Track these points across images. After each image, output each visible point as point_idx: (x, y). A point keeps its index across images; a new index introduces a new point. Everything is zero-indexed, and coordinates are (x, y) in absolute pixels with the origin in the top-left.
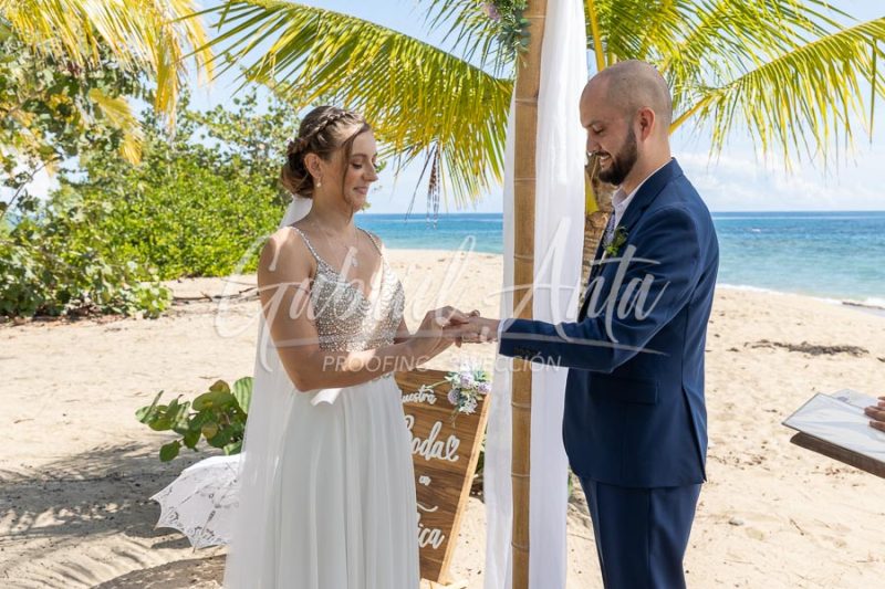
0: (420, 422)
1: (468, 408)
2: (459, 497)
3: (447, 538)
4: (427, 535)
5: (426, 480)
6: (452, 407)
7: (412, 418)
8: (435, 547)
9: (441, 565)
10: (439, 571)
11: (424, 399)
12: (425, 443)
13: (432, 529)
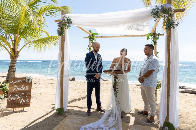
0: (18, 85)
1: (29, 82)
3: (30, 100)
4: (26, 101)
5: (23, 93)
6: (26, 82)
8: (28, 102)
9: (30, 104)
11: (19, 82)
12: (21, 88)
13: (26, 100)
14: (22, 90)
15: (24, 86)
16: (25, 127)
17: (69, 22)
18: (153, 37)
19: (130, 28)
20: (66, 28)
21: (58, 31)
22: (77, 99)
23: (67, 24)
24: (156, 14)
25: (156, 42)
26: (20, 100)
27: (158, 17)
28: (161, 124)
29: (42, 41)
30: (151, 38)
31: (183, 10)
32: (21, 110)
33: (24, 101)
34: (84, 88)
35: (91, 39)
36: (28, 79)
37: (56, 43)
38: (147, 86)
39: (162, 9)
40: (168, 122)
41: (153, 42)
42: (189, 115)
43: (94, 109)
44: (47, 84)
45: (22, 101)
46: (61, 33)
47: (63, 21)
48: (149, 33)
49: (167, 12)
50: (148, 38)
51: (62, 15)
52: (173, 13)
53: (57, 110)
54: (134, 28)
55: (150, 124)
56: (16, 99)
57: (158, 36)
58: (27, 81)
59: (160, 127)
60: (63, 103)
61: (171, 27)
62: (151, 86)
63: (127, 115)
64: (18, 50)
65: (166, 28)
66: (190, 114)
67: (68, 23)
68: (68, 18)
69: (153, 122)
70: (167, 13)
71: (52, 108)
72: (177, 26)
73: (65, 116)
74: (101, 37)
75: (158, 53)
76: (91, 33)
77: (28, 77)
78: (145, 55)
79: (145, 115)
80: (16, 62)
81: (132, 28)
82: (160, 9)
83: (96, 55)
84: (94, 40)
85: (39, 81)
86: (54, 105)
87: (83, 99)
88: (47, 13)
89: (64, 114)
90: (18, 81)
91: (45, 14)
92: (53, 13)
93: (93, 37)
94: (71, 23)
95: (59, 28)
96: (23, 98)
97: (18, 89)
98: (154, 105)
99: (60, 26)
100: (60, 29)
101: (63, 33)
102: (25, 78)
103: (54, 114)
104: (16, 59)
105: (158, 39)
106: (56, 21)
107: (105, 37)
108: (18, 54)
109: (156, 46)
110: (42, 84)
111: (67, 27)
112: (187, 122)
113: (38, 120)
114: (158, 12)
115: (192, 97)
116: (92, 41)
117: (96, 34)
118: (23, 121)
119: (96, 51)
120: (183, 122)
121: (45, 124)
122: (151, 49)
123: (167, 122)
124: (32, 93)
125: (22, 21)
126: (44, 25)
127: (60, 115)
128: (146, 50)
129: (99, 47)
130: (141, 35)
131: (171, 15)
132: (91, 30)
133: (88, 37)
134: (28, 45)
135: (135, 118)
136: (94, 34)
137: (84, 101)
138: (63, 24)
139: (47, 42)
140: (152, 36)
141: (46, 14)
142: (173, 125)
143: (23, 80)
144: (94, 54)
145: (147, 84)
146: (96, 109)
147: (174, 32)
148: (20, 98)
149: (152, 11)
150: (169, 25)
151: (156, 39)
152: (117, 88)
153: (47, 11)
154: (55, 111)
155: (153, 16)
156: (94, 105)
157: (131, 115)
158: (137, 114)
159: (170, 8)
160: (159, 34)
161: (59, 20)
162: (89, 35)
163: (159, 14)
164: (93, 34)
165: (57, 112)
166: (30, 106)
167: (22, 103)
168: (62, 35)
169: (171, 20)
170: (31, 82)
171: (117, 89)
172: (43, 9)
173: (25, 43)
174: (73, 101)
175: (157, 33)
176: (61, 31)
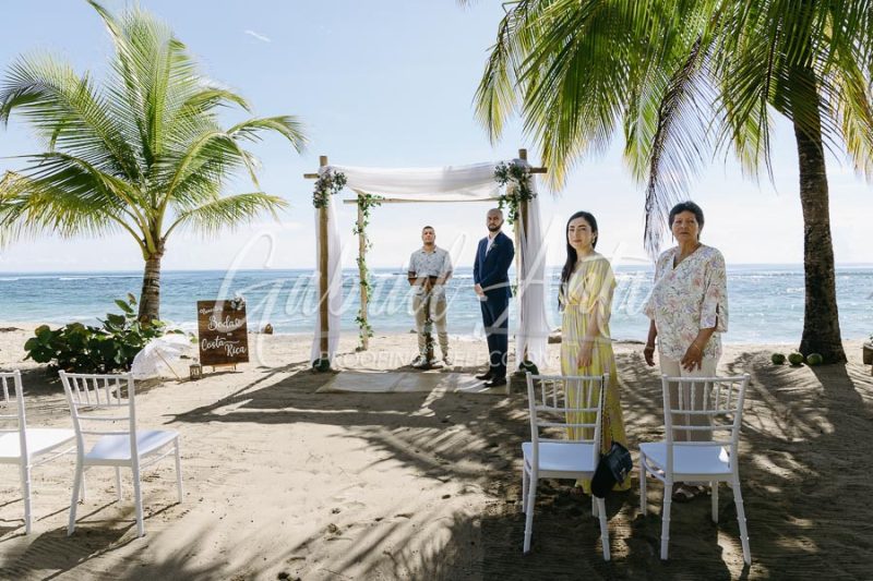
1: (240, 309)
2: (246, 336)
3: (247, 349)
4: (238, 350)
5: (230, 334)
8: (243, 352)
9: (248, 357)
13: (240, 348)
14: (228, 327)
15: (231, 320)
17: (341, 180)
20: (331, 194)
21: (314, 199)
23: (335, 185)
24: (502, 175)
26: (227, 349)
27: (505, 181)
28: (517, 367)
30: (506, 205)
31: (544, 170)
32: (228, 370)
33: (235, 351)
35: (365, 205)
36: (238, 303)
39: (510, 168)
40: (527, 360)
41: (511, 215)
46: (321, 202)
47: (327, 179)
48: (502, 195)
49: (519, 173)
51: (322, 165)
53: (315, 363)
56: (218, 347)
58: (233, 306)
61: (528, 198)
64: (161, 234)
67: (338, 183)
68: (340, 174)
70: (519, 175)
72: (535, 197)
77: (236, 298)
80: (159, 268)
89: (331, 369)
90: (216, 308)
94: (344, 182)
95: (316, 193)
96: (232, 344)
97: (218, 325)
99: (320, 189)
100: (320, 195)
101: (324, 202)
106: (308, 176)
108: (162, 247)
111: (336, 190)
114: (505, 173)
116: (365, 211)
123: (525, 361)
127: (323, 371)
131: (525, 179)
133: (357, 201)
138: (325, 185)
140: (510, 200)
142: (536, 365)
148: (225, 344)
149: (496, 169)
150: (525, 195)
155: (497, 179)
159: (524, 166)
162: (359, 196)
163: (507, 177)
164: (369, 196)
166: (248, 361)
167: (232, 356)
168: (321, 207)
169: (526, 187)
170: (244, 308)
176: (320, 198)
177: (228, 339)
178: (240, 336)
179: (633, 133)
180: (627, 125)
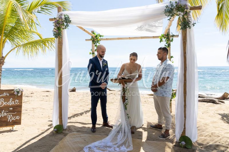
0: (6, 99)
1: (19, 95)
2: (21, 110)
3: (21, 117)
4: (15, 118)
5: (11, 109)
6: (15, 95)
7: (3, 99)
8: (18, 119)
10: (21, 123)
12: (9, 103)
13: (16, 116)
14: (10, 105)
15: (13, 100)
16: (15, 150)
17: (67, 20)
18: (167, 39)
19: (140, 28)
20: (63, 29)
21: (54, 32)
22: (79, 114)
23: (65, 24)
24: (170, 11)
25: (170, 45)
26: (8, 118)
27: (173, 16)
28: (178, 138)
29: (34, 44)
30: (164, 40)
31: (200, 8)
32: (9, 129)
33: (13, 118)
34: (87, 100)
35: (95, 41)
36: (18, 91)
37: (52, 47)
38: (161, 95)
39: (176, 6)
40: (185, 135)
41: (166, 45)
42: (207, 127)
43: (99, 125)
44: (42, 97)
45: (10, 118)
46: (58, 34)
47: (60, 20)
48: (162, 35)
49: (182, 9)
50: (161, 41)
51: (59, 12)
52: (188, 10)
53: (55, 128)
54: (145, 29)
55: (164, 139)
56: (3, 116)
57: (172, 38)
58: (16, 93)
59: (176, 142)
60: (62, 118)
61: (187, 27)
62: (165, 96)
63: (138, 130)
64: (3, 55)
65: (182, 28)
66: (208, 125)
67: (66, 22)
68: (66, 16)
69: (169, 137)
70: (183, 11)
71: (49, 126)
72: (194, 26)
73: (65, 135)
74: (107, 39)
75: (172, 57)
76: (93, 34)
77: (18, 88)
78: (159, 60)
79: (159, 129)
80: (1, 70)
81: (143, 29)
82: (175, 5)
83: (101, 60)
84: (98, 42)
85: (31, 93)
86: (51, 121)
87: (86, 114)
88: (40, 9)
89: (64, 132)
90: (5, 94)
91: (36, 11)
92: (46, 9)
93: (97, 39)
94: (70, 22)
95: (54, 29)
96: (12, 114)
97: (4, 103)
98: (168, 117)
99: (56, 26)
100: (56, 29)
101: (60, 34)
102: (13, 90)
103: (51, 132)
104: (2, 67)
105: (172, 42)
106: (51, 20)
107: (111, 39)
108: (3, 61)
109: (170, 50)
110: (36, 97)
111: (65, 27)
112: (205, 135)
113: (32, 141)
114: (172, 9)
115: (210, 106)
116: (95, 44)
117: (100, 36)
118: (12, 143)
119: (101, 56)
120: (201, 135)
121: (40, 146)
122: (166, 53)
123: (183, 135)
124: (23, 108)
125: (8, 19)
126: (36, 25)
127: (59, 133)
128: (159, 54)
129: (104, 51)
130: (153, 37)
131: (186, 13)
132: (94, 31)
133: (91, 39)
134: (16, 49)
135: (148, 133)
136: (98, 36)
137: (87, 116)
138: (59, 24)
139: (40, 46)
140: (165, 37)
141: (38, 10)
142: (191, 139)
143: (11, 92)
144: (99, 59)
145: (161, 94)
146: (102, 125)
147: (190, 32)
148: (8, 115)
149: (166, 8)
150: (185, 25)
151: (170, 41)
152: (127, 99)
153: (39, 7)
154: (52, 129)
155: (166, 15)
156: (100, 120)
157: (143, 130)
158: (150, 128)
159: (186, 5)
160: (173, 36)
161: (55, 18)
162: (92, 37)
163: (174, 12)
164: (96, 36)
165: (55, 130)
166: (20, 124)
167: (11, 121)
168: (58, 37)
169: (186, 19)
170: (22, 94)
171: (126, 101)
172: (33, 5)
173: (12, 47)
174: (74, 116)
175: (171, 34)
176: (57, 32)
177: (10, 111)
178: (17, 110)
179: (221, 8)
180: (219, 5)
